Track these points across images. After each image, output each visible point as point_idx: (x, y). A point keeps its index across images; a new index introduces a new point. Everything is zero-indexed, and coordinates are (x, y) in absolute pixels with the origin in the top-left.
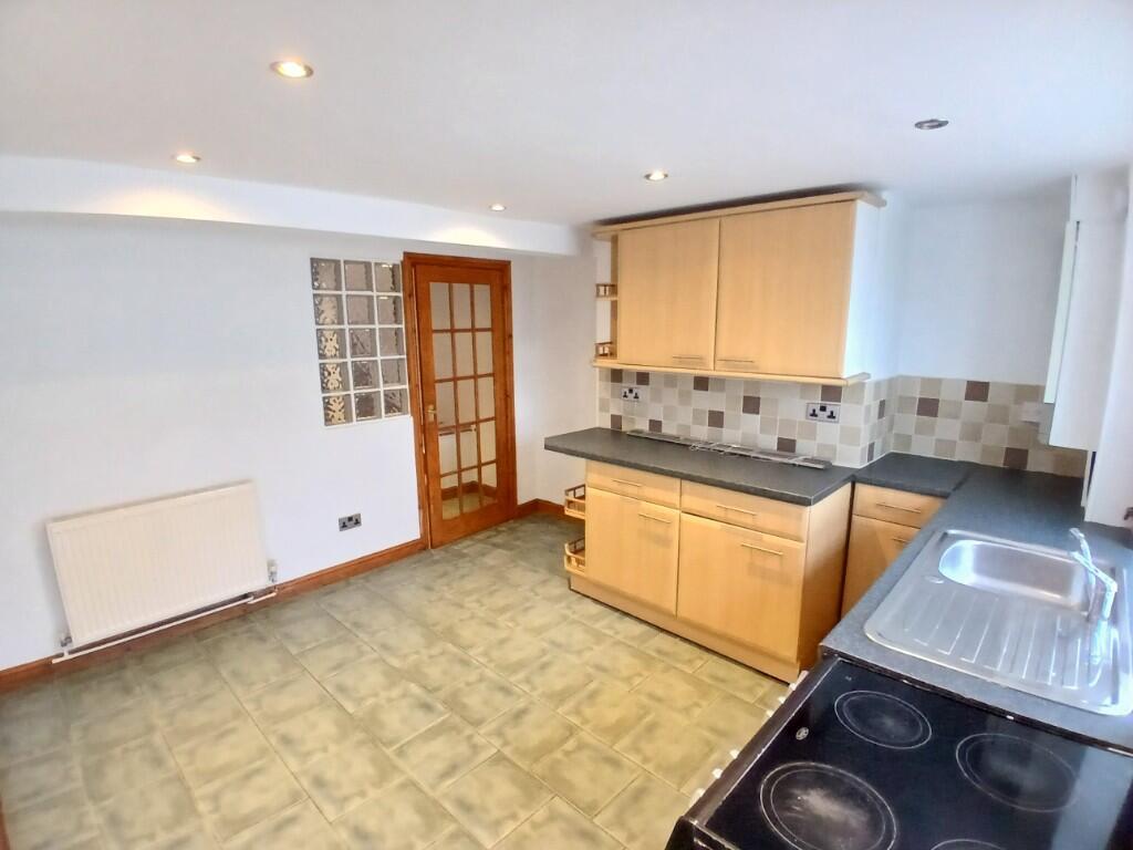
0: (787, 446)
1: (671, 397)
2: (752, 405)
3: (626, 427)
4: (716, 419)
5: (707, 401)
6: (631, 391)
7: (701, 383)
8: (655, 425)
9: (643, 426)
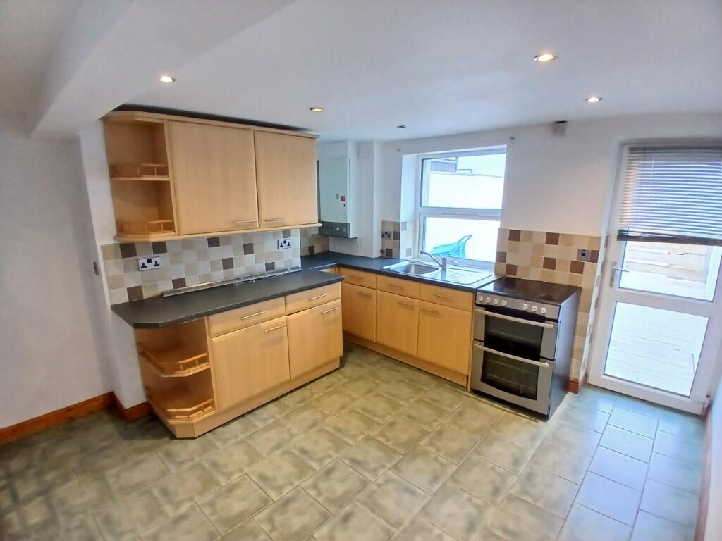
0: (270, 267)
1: (190, 257)
2: (248, 249)
3: (147, 294)
4: (228, 264)
5: (219, 254)
6: (149, 261)
7: (214, 242)
8: (179, 283)
9: (166, 287)
